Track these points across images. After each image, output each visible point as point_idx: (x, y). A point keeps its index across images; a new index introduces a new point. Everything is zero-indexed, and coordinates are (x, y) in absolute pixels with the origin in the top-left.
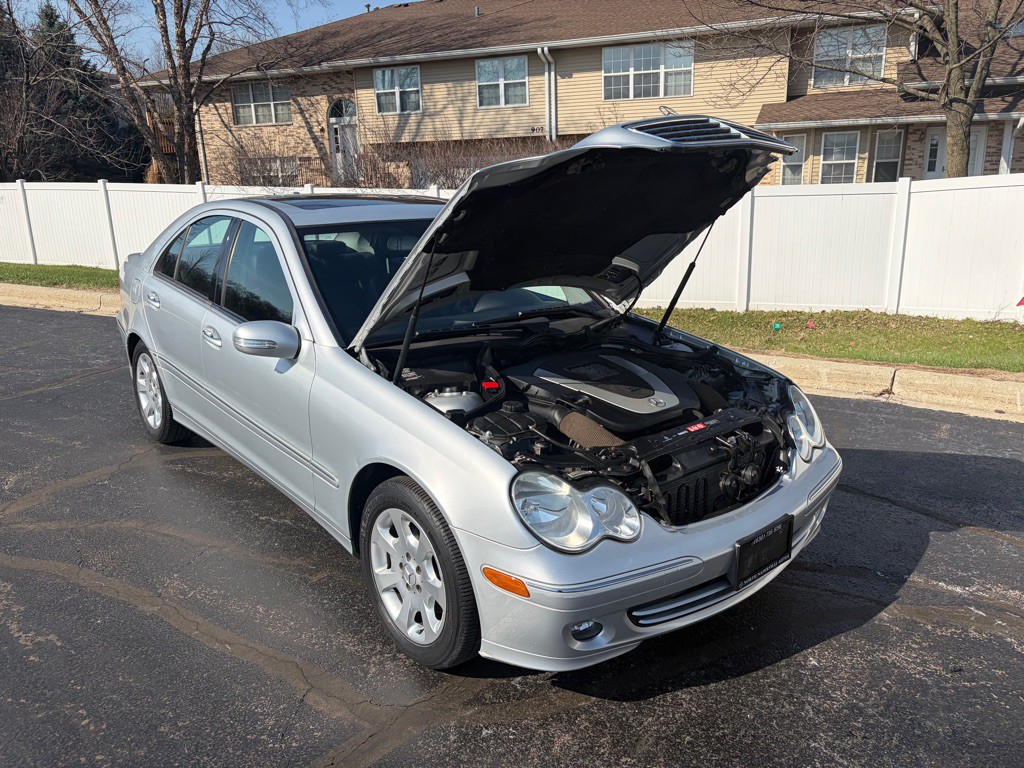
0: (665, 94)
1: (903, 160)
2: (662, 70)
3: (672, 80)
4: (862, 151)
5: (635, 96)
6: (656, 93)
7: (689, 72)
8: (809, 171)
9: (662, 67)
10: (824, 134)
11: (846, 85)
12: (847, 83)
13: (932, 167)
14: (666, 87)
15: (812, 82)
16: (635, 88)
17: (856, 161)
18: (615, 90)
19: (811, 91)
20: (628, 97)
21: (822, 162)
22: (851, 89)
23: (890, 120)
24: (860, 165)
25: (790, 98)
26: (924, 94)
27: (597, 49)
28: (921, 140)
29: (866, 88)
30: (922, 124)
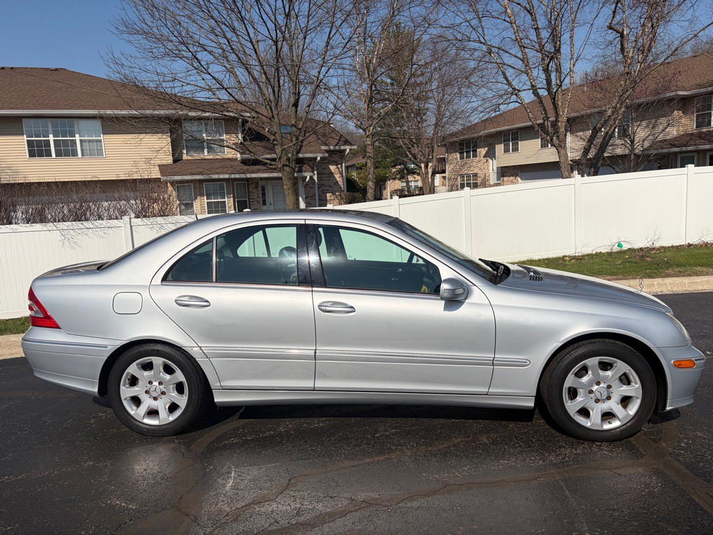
0: (83, 155)
1: (249, 199)
2: (77, 138)
3: (86, 146)
4: (228, 194)
5: (56, 156)
6: (75, 154)
7: (100, 141)
8: (199, 206)
9: (77, 136)
10: (204, 184)
11: (206, 154)
12: (206, 153)
13: (264, 203)
14: (82, 150)
15: (185, 152)
16: (55, 150)
17: (226, 200)
18: (38, 150)
19: (185, 157)
20: (77, 156)
21: (206, 201)
22: (211, 157)
23: (243, 176)
24: (229, 202)
25: (175, 161)
26: (268, 162)
27: (18, 119)
28: (257, 187)
29: (218, 157)
30: (255, 178)
